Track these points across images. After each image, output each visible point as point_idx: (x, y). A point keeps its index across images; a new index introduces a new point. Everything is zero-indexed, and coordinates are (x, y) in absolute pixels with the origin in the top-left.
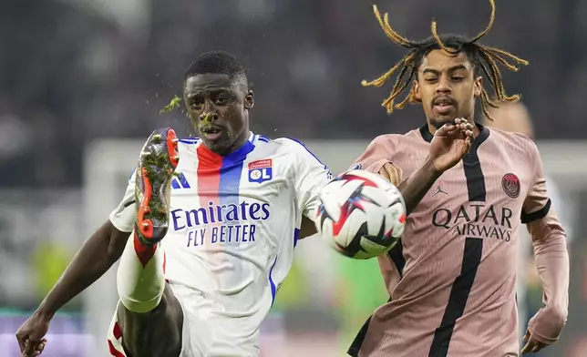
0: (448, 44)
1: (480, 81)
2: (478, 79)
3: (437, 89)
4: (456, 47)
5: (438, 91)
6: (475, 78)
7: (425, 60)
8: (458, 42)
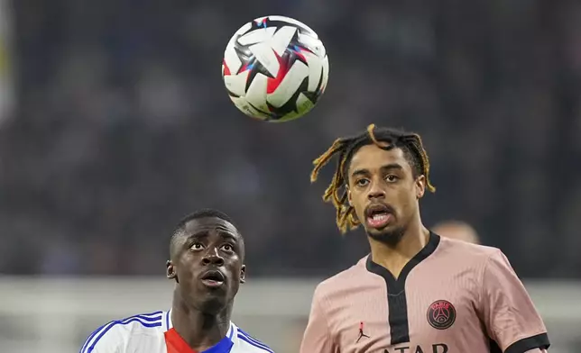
0: (380, 138)
1: (422, 179)
2: (420, 178)
3: (368, 193)
4: (388, 141)
5: (370, 196)
6: (415, 178)
7: (355, 158)
8: (392, 135)
